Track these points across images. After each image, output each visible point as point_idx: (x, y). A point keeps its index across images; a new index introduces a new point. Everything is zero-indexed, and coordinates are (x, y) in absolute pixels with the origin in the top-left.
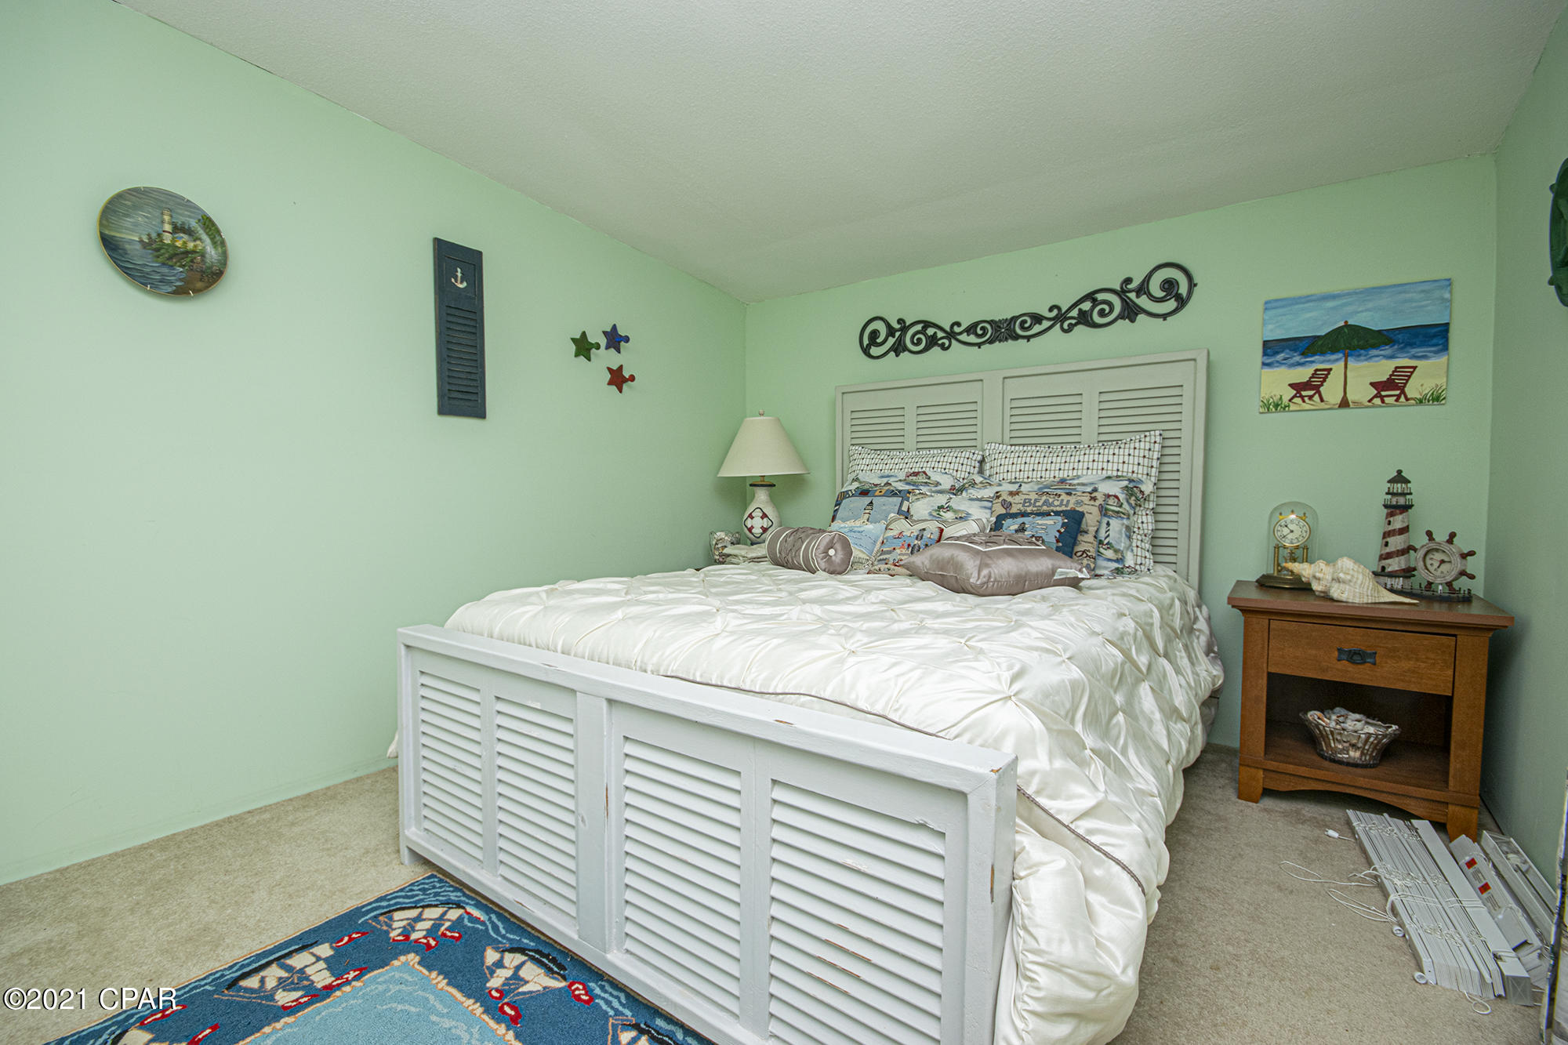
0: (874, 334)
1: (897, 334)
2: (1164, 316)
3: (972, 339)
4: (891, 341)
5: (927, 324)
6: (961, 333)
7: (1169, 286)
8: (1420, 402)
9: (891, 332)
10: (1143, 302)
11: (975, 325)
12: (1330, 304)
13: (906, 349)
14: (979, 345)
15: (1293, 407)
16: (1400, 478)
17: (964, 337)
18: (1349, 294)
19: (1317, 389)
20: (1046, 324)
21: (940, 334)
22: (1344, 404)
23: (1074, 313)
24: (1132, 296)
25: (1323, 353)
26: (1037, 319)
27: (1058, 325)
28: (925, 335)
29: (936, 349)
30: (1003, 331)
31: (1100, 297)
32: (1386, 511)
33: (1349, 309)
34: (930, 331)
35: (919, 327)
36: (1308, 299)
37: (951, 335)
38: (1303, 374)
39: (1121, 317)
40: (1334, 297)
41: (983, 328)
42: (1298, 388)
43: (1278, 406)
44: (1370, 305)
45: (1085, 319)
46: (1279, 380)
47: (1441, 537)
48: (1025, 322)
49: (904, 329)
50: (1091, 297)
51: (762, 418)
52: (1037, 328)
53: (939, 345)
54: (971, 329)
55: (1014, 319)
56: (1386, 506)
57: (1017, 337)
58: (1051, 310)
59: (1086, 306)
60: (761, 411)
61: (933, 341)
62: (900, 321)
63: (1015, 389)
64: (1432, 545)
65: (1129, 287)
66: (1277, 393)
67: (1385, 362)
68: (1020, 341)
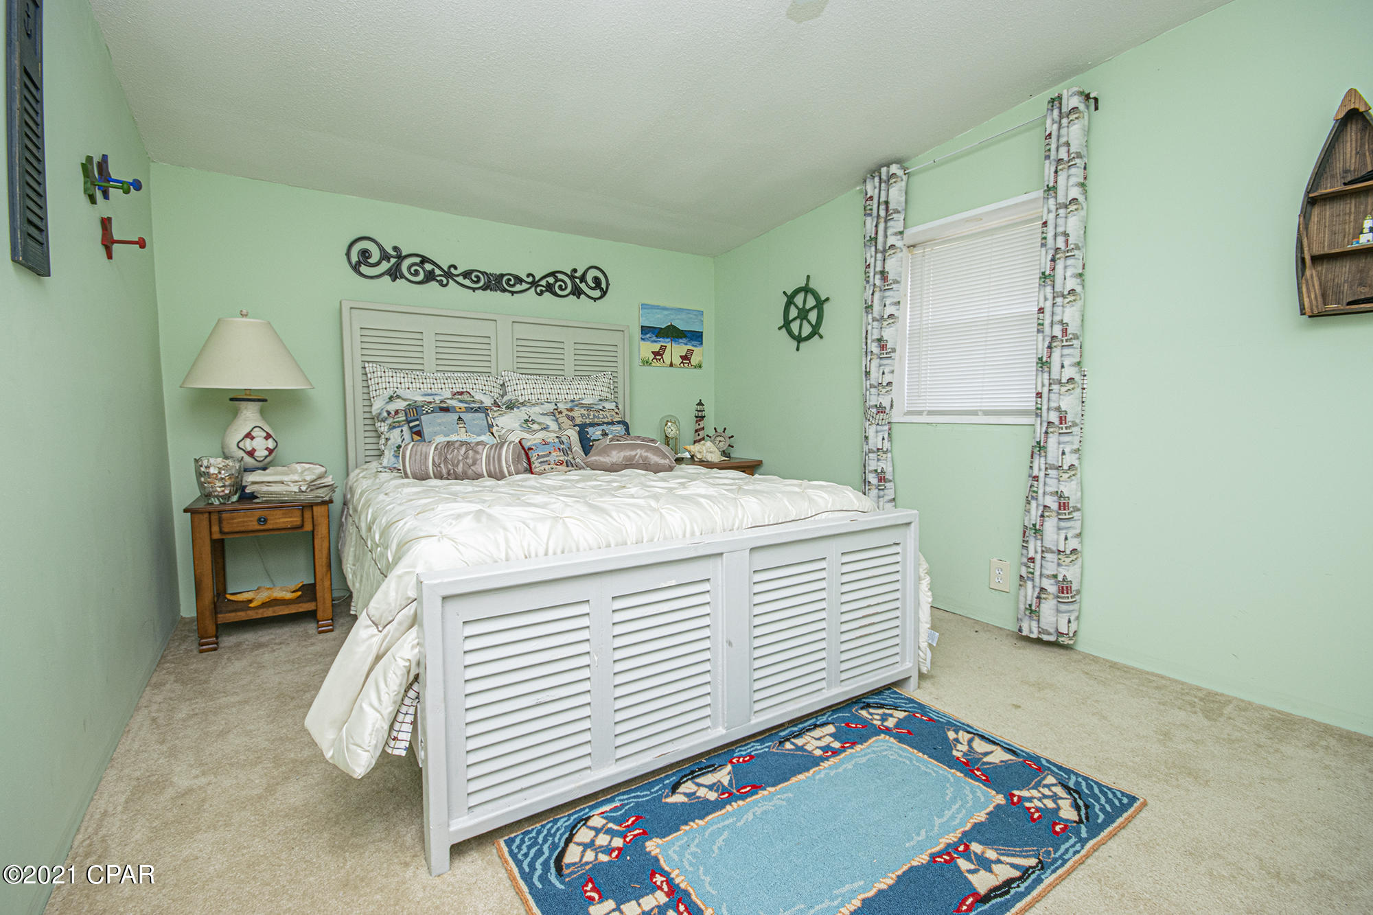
0: (365, 254)
1: (393, 261)
2: (595, 299)
3: (467, 282)
4: (385, 266)
5: (424, 260)
6: (458, 275)
7: (597, 280)
8: (695, 367)
9: (385, 256)
10: (583, 286)
11: (471, 272)
12: (666, 312)
13: (402, 276)
14: (474, 289)
15: (653, 364)
16: (700, 404)
17: (460, 279)
18: (672, 309)
19: (661, 355)
20: (525, 286)
21: (438, 272)
22: (671, 365)
23: (543, 283)
24: (578, 281)
25: (663, 337)
26: (519, 280)
27: (533, 289)
28: (423, 269)
29: (434, 283)
30: (495, 283)
31: (560, 276)
32: (695, 419)
33: (672, 317)
34: (428, 267)
35: (418, 260)
36: (657, 307)
37: (448, 275)
38: (656, 347)
39: (572, 293)
40: (665, 309)
41: (477, 277)
42: (655, 353)
43: (646, 363)
44: (679, 317)
45: (550, 288)
46: (647, 348)
47: (720, 430)
48: (510, 280)
49: (401, 258)
50: (553, 274)
51: (244, 319)
52: (518, 288)
53: (437, 281)
54: (466, 274)
55: (502, 276)
56: (696, 417)
57: (504, 290)
58: (528, 275)
59: (551, 280)
60: (244, 312)
61: (430, 277)
62: (395, 248)
63: (522, 331)
64: (717, 434)
65: (576, 275)
66: (647, 355)
67: (684, 346)
68: (506, 293)
